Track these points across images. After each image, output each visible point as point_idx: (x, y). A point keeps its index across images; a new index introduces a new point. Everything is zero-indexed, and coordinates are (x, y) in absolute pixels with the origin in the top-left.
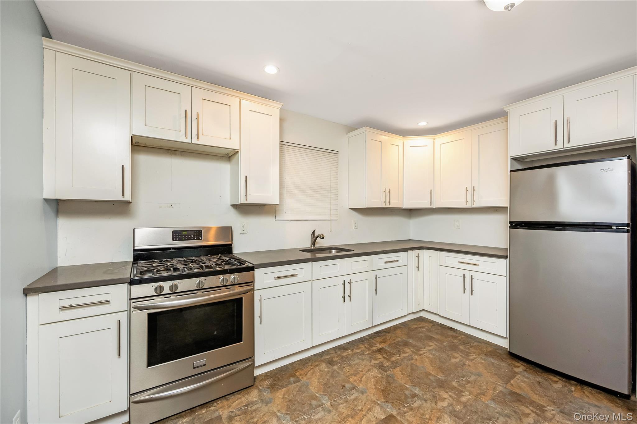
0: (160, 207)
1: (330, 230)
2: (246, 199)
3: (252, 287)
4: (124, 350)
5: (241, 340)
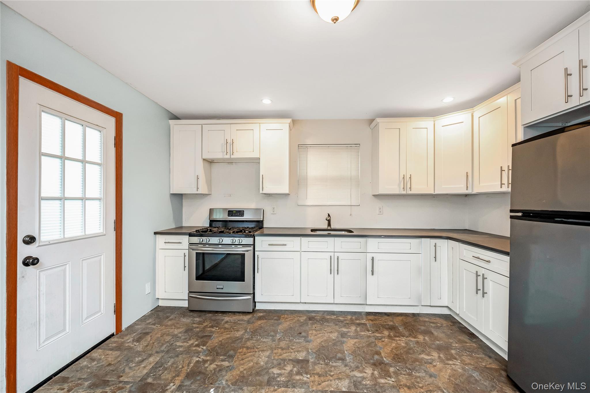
0: (225, 196)
1: (350, 214)
2: (263, 190)
3: (251, 248)
4: (187, 268)
5: (244, 281)
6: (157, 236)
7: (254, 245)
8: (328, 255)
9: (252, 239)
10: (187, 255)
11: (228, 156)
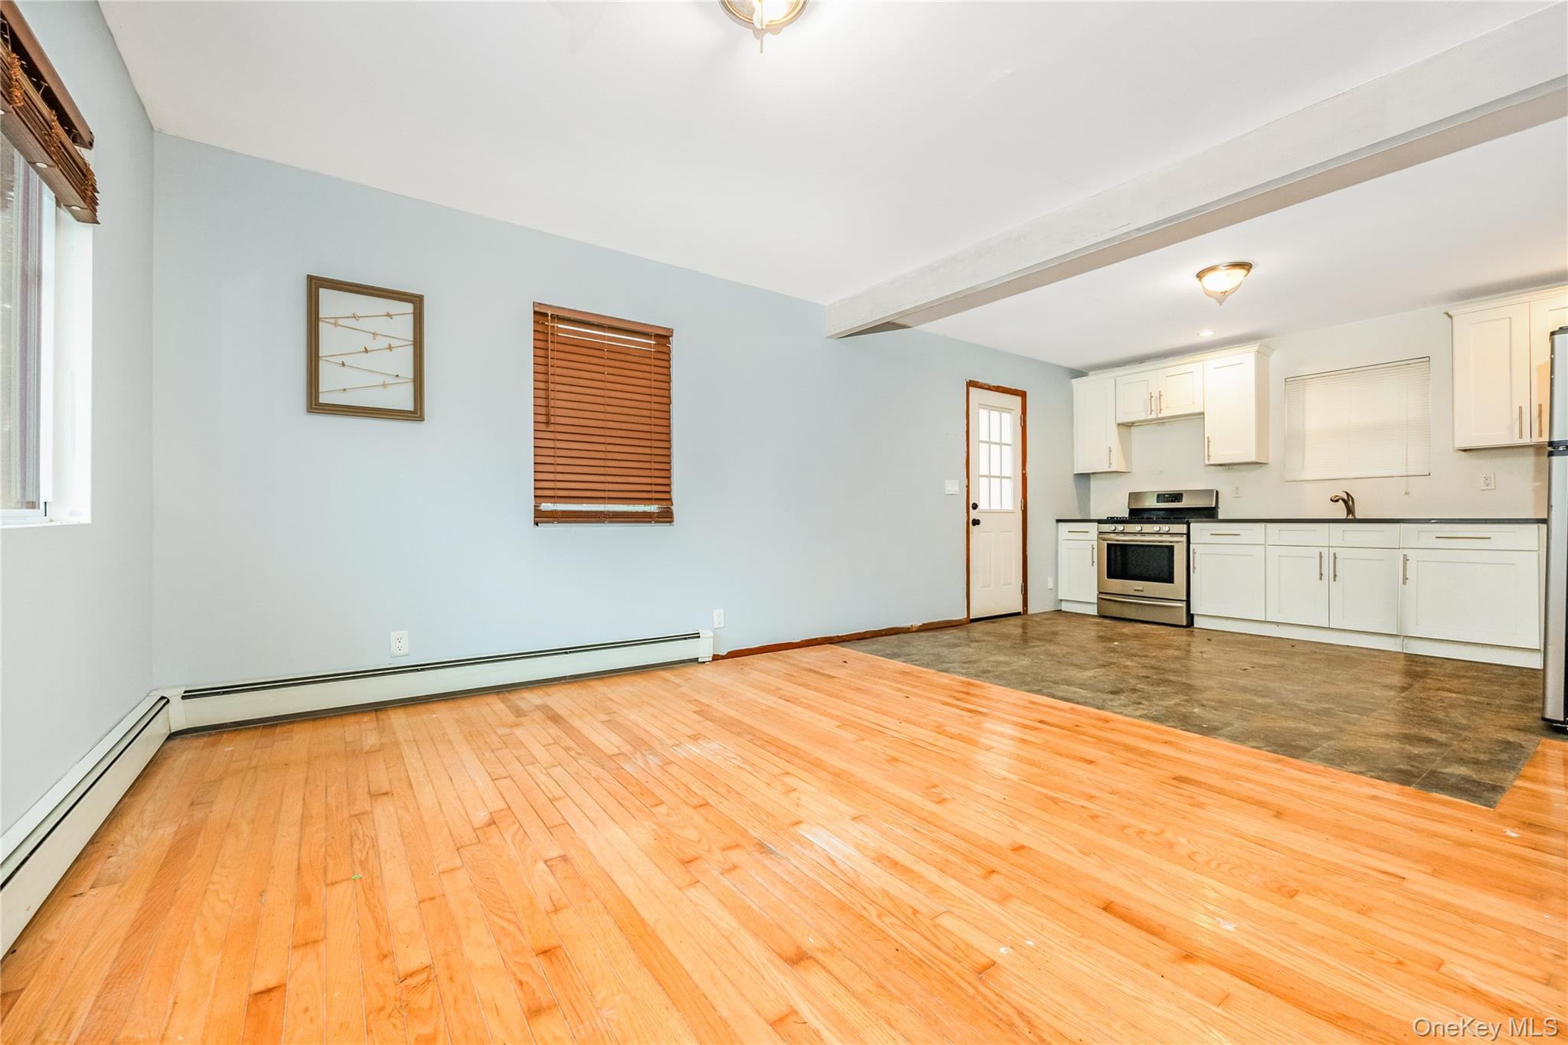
1: (1404, 492)
2: (1209, 460)
3: (1184, 539)
4: (1096, 564)
5: (1172, 582)
6: (1060, 524)
7: (1188, 535)
8: (1316, 551)
9: (1185, 526)
10: (1095, 546)
11: (1153, 416)
